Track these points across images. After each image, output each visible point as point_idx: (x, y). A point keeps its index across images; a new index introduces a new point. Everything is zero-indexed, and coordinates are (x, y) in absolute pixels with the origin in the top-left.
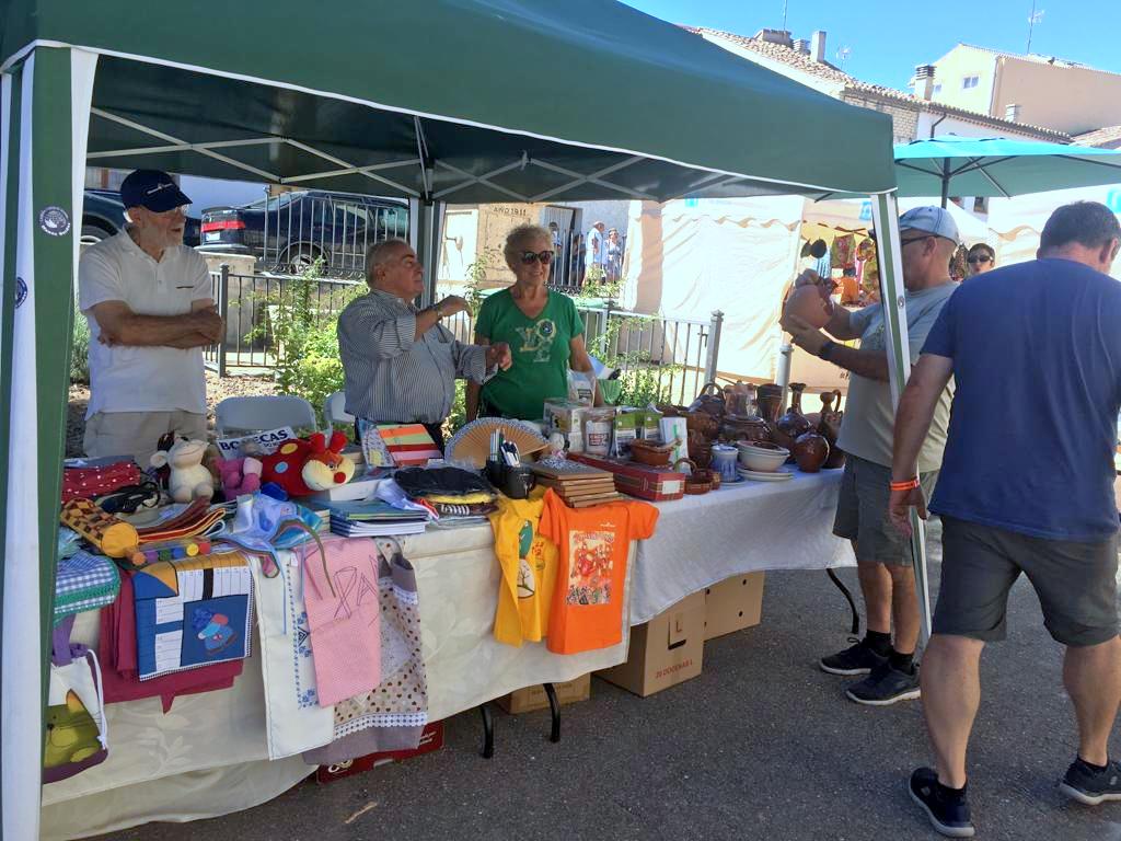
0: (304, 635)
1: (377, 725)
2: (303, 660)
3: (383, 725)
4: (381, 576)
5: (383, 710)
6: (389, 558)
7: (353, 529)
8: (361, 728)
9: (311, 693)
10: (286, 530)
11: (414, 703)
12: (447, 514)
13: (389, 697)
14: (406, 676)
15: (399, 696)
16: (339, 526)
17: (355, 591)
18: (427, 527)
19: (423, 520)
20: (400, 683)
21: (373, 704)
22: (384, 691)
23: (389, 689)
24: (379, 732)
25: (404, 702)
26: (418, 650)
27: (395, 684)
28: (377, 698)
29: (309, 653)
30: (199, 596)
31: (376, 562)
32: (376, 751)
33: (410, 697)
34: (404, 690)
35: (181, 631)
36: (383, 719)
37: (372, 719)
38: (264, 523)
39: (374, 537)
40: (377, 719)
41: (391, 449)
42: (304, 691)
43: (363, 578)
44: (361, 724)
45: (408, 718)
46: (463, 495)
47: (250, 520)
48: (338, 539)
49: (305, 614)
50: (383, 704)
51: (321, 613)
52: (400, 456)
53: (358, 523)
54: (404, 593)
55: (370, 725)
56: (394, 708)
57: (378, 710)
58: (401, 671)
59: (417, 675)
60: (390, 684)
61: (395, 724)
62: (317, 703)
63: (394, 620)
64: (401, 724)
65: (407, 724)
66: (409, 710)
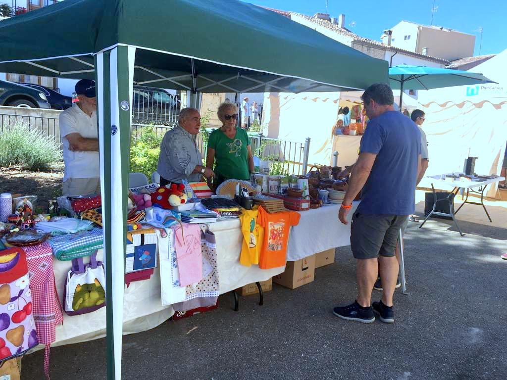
0: (175, 260)
1: (200, 296)
2: (175, 270)
3: (202, 296)
4: (202, 238)
5: (202, 291)
6: (204, 231)
7: (191, 220)
8: (194, 297)
9: (177, 282)
10: (168, 220)
11: (214, 288)
12: (223, 215)
13: (204, 285)
14: (210, 278)
15: (208, 285)
16: (185, 219)
17: (193, 244)
18: (217, 220)
19: (216, 217)
20: (208, 280)
21: (199, 288)
22: (203, 283)
23: (204, 282)
24: (201, 299)
25: (210, 287)
26: (216, 266)
27: (207, 281)
28: (200, 286)
29: (177, 266)
30: (139, 244)
31: (200, 233)
32: (200, 306)
33: (212, 285)
34: (210, 283)
35: (133, 257)
36: (203, 294)
37: (198, 294)
38: (158, 217)
39: (198, 223)
40: (200, 294)
41: (195, 192)
42: (175, 281)
43: (196, 239)
44: (195, 296)
45: (212, 293)
46: (229, 208)
47: (152, 217)
48: (186, 224)
49: (175, 252)
50: (202, 288)
51: (181, 251)
52: (199, 194)
53: (193, 218)
54: (211, 244)
55: (198, 296)
56: (206, 290)
57: (200, 290)
58: (209, 275)
59: (215, 277)
60: (205, 281)
61: (207, 296)
62: (180, 285)
63: (206, 256)
64: (209, 296)
65: (212, 296)
66: (212, 290)
